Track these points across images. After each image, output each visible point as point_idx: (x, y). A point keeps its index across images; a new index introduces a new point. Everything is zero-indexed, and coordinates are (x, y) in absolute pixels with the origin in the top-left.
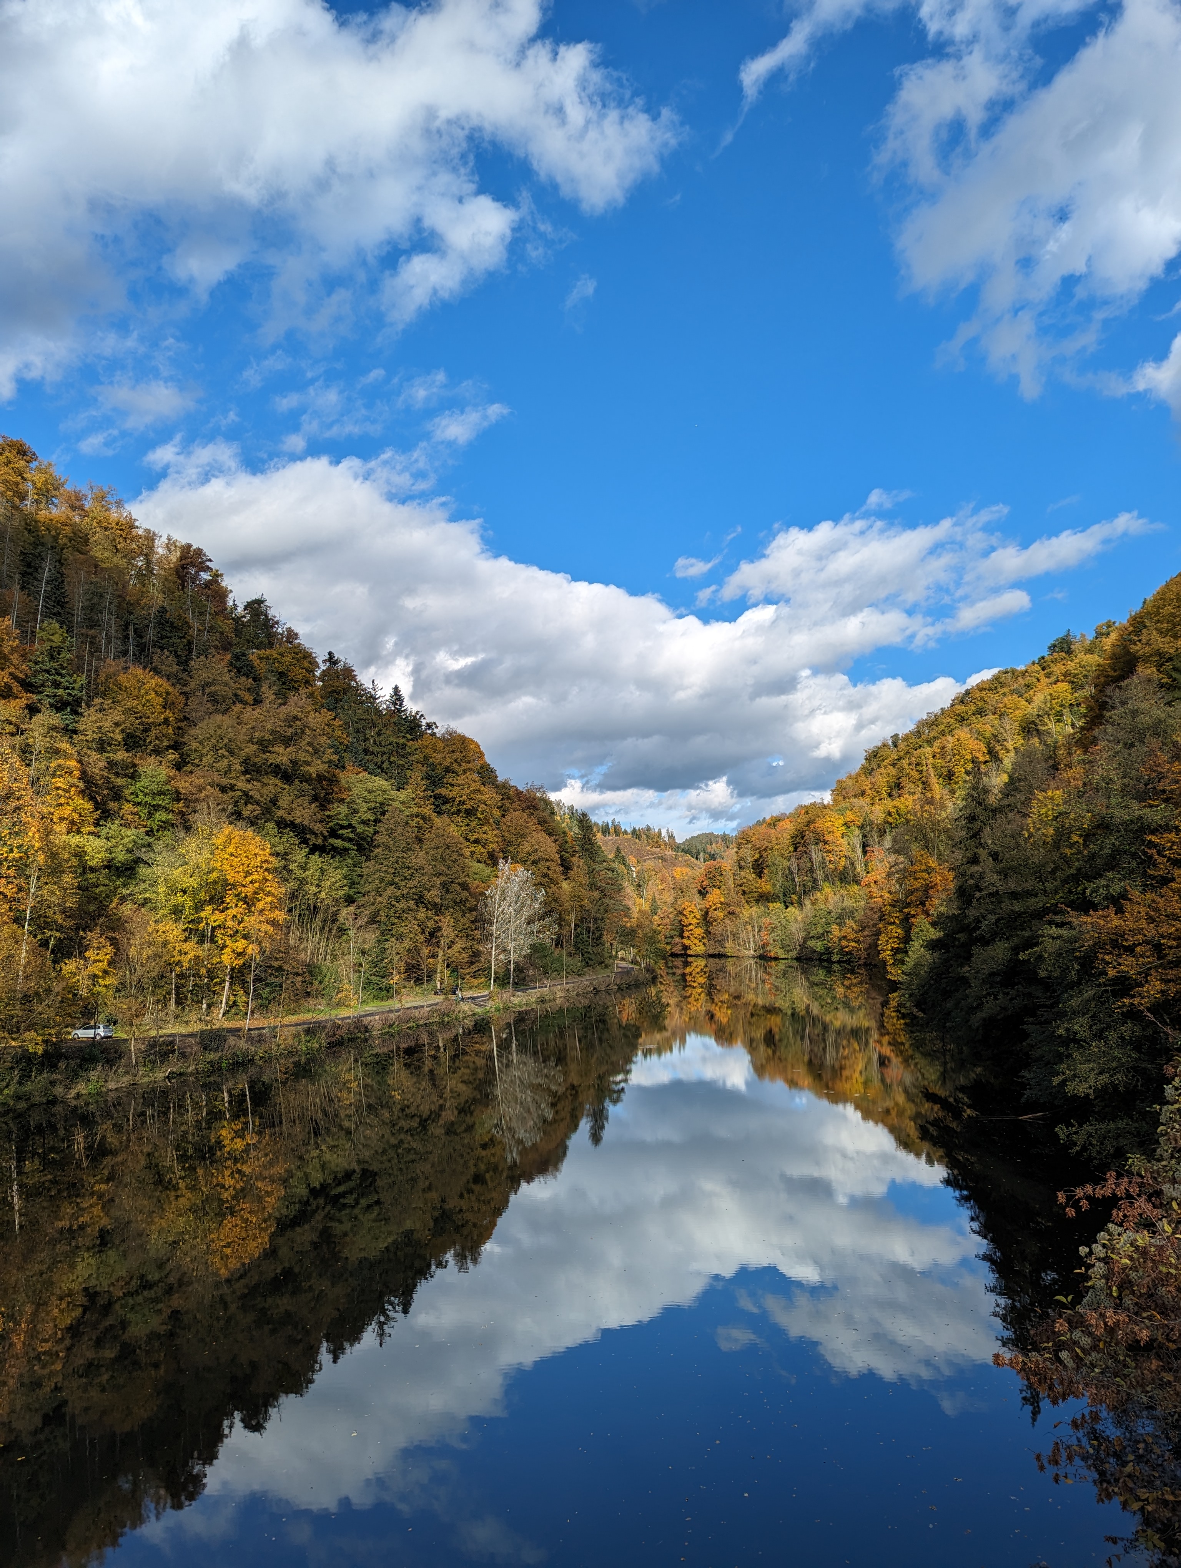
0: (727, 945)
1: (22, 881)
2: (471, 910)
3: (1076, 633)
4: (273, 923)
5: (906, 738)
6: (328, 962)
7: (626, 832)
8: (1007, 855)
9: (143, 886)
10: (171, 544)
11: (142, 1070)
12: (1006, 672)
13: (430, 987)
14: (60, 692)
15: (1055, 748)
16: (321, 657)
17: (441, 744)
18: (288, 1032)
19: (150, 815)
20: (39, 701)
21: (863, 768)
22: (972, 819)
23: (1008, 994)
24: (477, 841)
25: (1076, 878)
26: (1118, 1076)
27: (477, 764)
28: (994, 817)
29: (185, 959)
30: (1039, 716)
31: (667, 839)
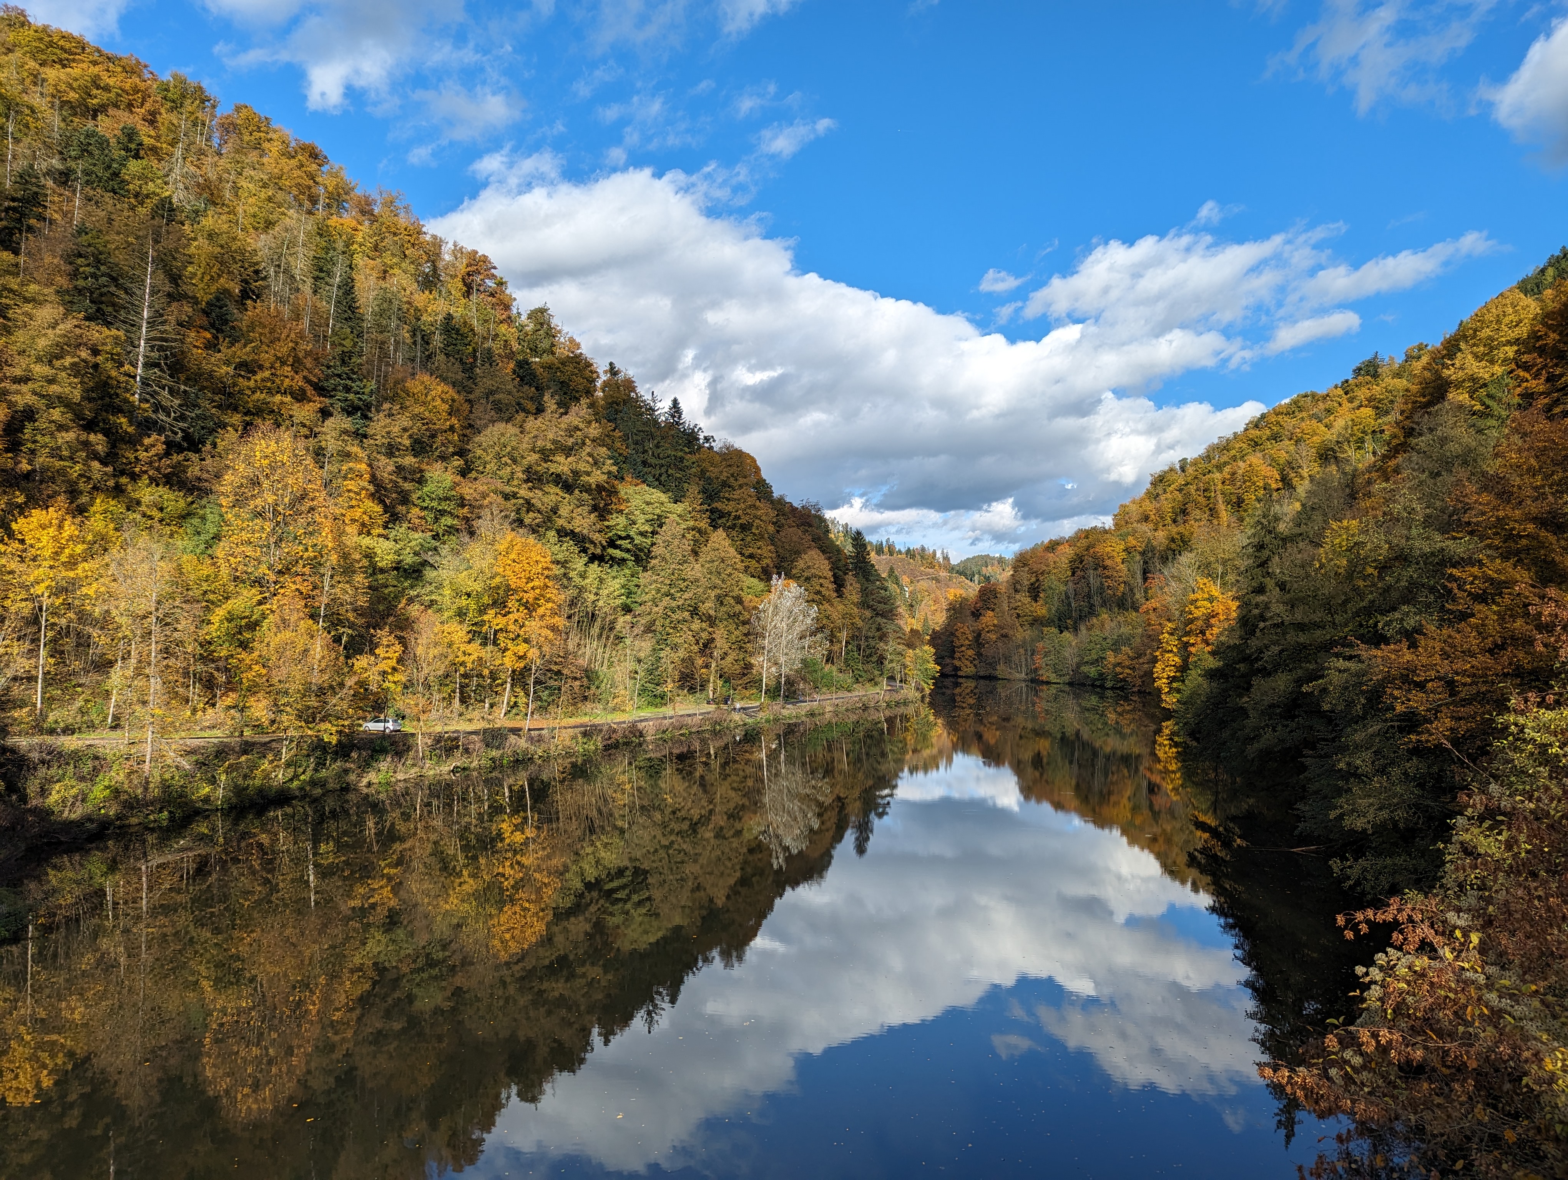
0: (998, 667)
1: (316, 579)
2: (744, 623)
3: (1385, 356)
4: (554, 629)
5: (1195, 463)
6: (605, 668)
7: (900, 552)
8: (1296, 586)
9: (429, 588)
10: (458, 251)
11: (428, 763)
12: (1306, 396)
13: (703, 696)
14: (351, 396)
15: (1354, 476)
16: (601, 367)
17: (718, 459)
18: (567, 734)
19: (436, 519)
20: (332, 404)
21: (1148, 492)
22: (1260, 547)
23: (1287, 726)
24: (751, 556)
25: (1368, 611)
26: (1399, 812)
27: (753, 479)
28: (1284, 546)
29: (469, 660)
30: (1338, 442)
31: (941, 560)
